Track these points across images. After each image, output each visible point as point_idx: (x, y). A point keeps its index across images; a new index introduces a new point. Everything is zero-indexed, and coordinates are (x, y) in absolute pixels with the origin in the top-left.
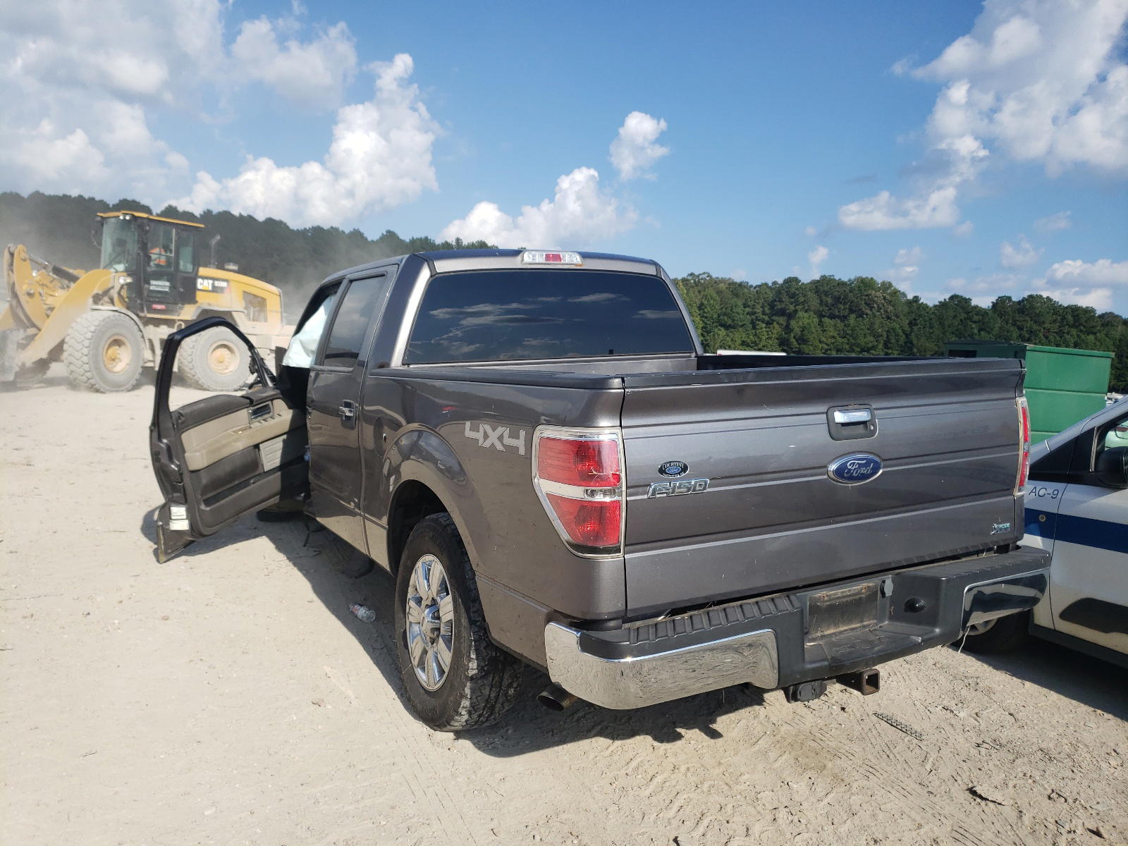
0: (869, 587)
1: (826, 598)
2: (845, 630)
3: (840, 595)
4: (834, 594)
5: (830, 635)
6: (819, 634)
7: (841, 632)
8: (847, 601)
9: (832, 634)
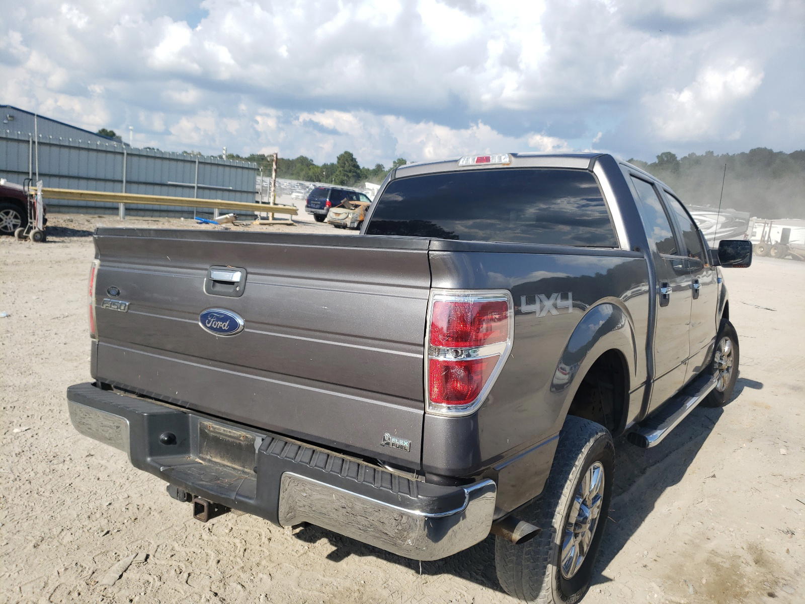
0: (247, 437)
1: (211, 429)
2: (227, 466)
3: (222, 431)
4: (218, 429)
5: (216, 462)
6: (208, 457)
7: (224, 466)
8: (229, 441)
9: (218, 463)
